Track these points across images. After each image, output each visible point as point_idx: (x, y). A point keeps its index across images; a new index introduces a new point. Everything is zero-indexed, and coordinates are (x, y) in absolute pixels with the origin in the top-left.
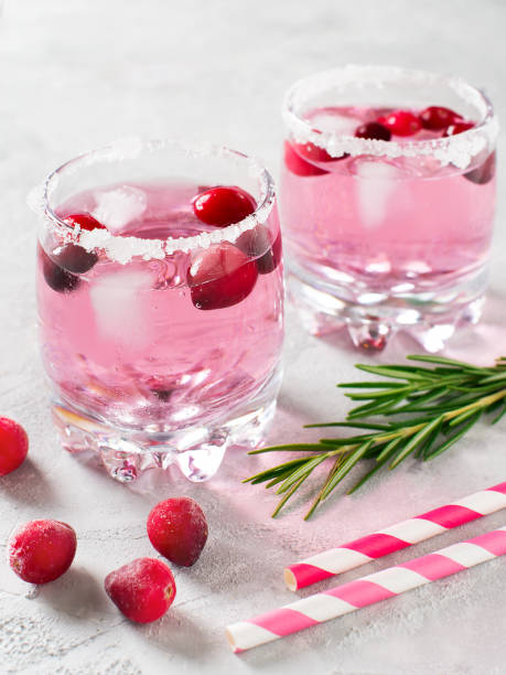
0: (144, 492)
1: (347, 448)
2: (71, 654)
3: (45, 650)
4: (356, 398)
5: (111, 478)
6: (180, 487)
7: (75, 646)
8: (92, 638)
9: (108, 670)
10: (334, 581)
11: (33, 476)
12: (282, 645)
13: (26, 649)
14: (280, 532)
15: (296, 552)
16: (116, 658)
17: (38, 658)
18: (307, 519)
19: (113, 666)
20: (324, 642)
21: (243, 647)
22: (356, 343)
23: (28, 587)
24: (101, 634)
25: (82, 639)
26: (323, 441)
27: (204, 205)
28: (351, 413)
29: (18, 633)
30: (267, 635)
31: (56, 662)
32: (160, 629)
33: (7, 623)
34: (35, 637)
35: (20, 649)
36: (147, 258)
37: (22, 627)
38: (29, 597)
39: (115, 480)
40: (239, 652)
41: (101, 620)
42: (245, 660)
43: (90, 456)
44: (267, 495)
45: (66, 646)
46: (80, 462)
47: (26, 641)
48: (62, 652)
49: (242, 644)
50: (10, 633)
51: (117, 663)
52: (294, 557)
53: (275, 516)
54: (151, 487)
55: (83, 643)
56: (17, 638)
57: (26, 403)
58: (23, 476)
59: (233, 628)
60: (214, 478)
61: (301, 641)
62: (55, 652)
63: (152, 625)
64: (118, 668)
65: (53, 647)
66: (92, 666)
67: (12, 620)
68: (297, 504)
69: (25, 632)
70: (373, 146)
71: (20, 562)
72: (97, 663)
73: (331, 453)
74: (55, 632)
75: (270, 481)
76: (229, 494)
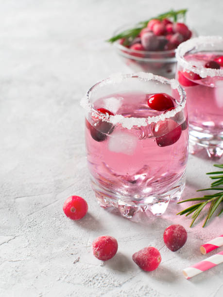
0: (137, 221)
1: (215, 198)
2: (123, 286)
3: (114, 285)
4: (213, 178)
5: (123, 217)
6: (151, 218)
7: (125, 282)
8: (131, 279)
9: (140, 290)
10: (219, 249)
11: (91, 219)
12: (204, 275)
13: (106, 285)
14: (194, 233)
15: (202, 240)
16: (142, 285)
17: (111, 288)
18: (203, 227)
19: (141, 288)
20: (219, 272)
21: (190, 277)
22: (210, 156)
23: (100, 262)
24: (134, 277)
25: (127, 279)
26: (205, 196)
27: (152, 101)
28: (212, 184)
29: (101, 280)
30: (199, 271)
31: (119, 289)
32: (156, 273)
33: (95, 276)
34: (108, 280)
35: (103, 285)
36: (139, 126)
37: (102, 277)
38: (101, 266)
39: (125, 218)
40: (189, 279)
41: (132, 272)
42: (191, 281)
43: (112, 209)
44: (186, 219)
45: (121, 283)
46: (109, 212)
47: (105, 282)
48: (120, 285)
49: (190, 275)
50: (98, 280)
51: (143, 287)
52: (201, 242)
53: (191, 227)
54: (140, 219)
55: (127, 281)
56: (101, 281)
57: (80, 189)
58: (87, 219)
59: (186, 270)
60: (164, 214)
61: (211, 272)
62: (118, 285)
63: (153, 272)
64: (144, 288)
65: (116, 283)
66: (133, 289)
67: (97, 275)
68: (199, 221)
69: (104, 279)
70: (220, 72)
71: (99, 253)
72: (135, 288)
73: (209, 201)
74: (115, 278)
75: (187, 214)
76: (171, 220)
